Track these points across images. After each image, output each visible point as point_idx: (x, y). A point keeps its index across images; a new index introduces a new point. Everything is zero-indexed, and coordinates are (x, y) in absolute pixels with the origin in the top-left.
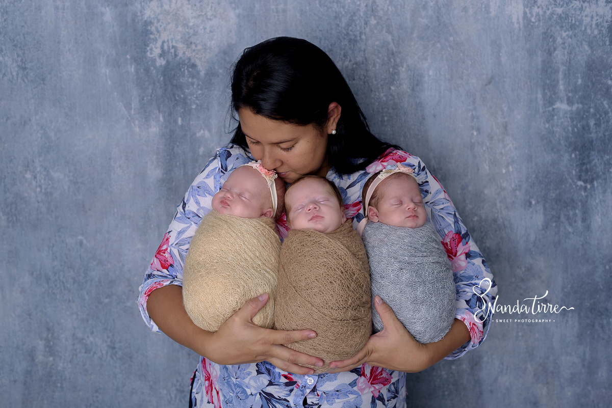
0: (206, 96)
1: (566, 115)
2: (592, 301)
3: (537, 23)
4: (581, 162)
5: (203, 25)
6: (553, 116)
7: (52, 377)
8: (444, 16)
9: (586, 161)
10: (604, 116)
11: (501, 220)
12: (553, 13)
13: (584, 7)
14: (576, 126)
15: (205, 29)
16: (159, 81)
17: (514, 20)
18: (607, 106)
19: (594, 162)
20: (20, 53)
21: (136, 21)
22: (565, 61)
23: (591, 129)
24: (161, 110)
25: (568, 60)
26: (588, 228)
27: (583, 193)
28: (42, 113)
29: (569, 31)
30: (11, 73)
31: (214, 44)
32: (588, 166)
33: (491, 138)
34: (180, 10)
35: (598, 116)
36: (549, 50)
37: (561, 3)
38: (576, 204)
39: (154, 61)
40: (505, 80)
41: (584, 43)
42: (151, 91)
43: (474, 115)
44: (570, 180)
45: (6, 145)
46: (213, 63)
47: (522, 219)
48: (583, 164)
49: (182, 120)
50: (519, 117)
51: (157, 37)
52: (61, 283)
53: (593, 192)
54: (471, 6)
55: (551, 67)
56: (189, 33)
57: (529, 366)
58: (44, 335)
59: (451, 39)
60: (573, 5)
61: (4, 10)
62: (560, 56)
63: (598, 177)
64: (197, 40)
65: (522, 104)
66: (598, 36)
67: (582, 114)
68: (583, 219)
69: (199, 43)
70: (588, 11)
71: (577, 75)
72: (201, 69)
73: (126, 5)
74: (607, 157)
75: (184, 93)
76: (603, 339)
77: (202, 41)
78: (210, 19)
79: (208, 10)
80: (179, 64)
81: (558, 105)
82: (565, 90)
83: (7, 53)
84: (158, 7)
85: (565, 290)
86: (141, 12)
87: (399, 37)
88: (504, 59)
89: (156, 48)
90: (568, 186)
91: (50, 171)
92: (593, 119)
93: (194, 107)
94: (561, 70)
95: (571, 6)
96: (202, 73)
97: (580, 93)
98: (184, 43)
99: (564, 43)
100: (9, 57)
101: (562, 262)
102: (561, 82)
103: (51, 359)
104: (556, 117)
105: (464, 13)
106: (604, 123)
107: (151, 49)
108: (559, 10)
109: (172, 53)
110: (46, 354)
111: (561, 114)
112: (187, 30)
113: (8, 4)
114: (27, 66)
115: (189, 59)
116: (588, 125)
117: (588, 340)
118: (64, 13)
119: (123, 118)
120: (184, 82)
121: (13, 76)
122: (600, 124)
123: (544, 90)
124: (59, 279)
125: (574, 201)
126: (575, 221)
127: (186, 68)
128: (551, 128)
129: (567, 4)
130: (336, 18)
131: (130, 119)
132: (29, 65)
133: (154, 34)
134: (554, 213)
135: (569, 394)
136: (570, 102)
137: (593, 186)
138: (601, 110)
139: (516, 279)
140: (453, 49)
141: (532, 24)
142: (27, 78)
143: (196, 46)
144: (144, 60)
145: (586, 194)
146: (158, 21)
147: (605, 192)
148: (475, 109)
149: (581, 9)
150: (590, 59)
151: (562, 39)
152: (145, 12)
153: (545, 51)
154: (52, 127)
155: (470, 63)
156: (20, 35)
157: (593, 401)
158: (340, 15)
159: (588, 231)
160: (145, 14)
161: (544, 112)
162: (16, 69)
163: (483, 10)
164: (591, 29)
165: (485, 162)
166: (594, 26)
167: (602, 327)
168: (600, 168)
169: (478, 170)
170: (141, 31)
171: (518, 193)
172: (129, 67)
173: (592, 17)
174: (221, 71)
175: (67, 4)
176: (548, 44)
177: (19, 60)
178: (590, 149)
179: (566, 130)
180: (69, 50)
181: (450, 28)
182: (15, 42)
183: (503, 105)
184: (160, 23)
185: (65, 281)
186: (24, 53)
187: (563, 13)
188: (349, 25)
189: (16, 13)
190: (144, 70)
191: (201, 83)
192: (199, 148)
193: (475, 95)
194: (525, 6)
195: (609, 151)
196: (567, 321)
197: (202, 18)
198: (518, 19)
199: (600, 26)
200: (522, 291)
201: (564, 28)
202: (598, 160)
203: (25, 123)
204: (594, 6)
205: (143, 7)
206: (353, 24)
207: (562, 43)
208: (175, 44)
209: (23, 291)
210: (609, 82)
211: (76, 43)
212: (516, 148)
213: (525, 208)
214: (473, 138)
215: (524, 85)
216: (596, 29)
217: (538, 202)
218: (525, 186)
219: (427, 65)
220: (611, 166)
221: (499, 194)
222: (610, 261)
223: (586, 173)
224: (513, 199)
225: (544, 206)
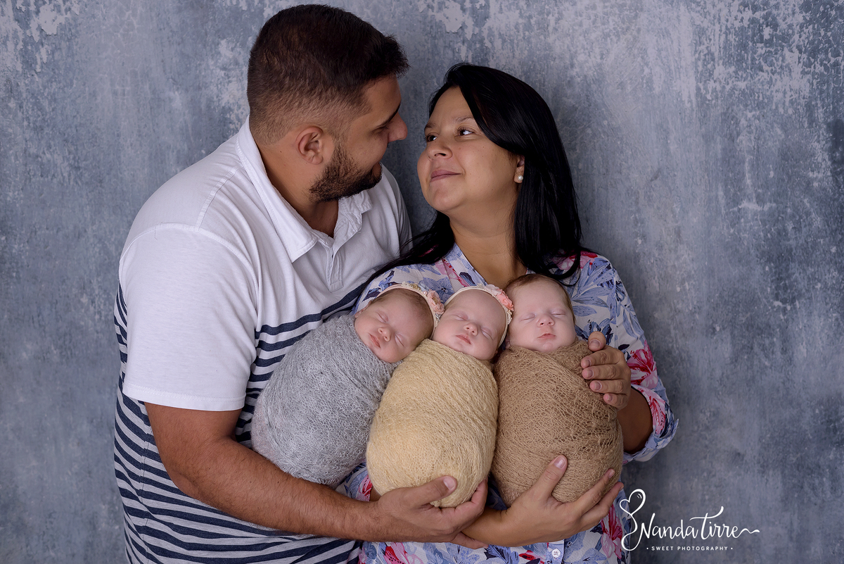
1: (756, 217)
2: (799, 455)
3: (714, 102)
4: (777, 276)
6: (739, 219)
7: (118, 550)
8: (595, 95)
9: (783, 275)
10: (805, 217)
11: (677, 352)
12: (734, 89)
13: (774, 80)
17: (685, 98)
18: (808, 205)
19: (794, 277)
20: (72, 149)
21: (212, 107)
22: (753, 149)
23: (789, 235)
25: (756, 147)
26: (790, 361)
27: (781, 316)
28: (100, 222)
29: (755, 110)
30: (62, 175)
32: (787, 282)
33: (660, 248)
36: (731, 135)
37: (744, 75)
38: (773, 330)
40: (676, 173)
41: (775, 125)
43: (638, 218)
44: (764, 300)
45: (57, 262)
47: (703, 350)
50: (695, 220)
53: (795, 315)
54: (629, 82)
55: (734, 157)
58: (108, 498)
59: (605, 123)
60: (759, 77)
61: (51, 97)
62: (745, 142)
63: (800, 295)
65: (699, 203)
66: (793, 117)
67: (777, 215)
68: (782, 349)
70: (779, 85)
71: (768, 166)
73: (199, 88)
74: (811, 270)
76: (815, 504)
81: (745, 204)
82: (753, 185)
83: (56, 149)
84: (238, 90)
85: (764, 441)
86: (217, 97)
88: (673, 147)
90: (761, 307)
91: (111, 293)
92: (791, 222)
94: (747, 160)
95: (757, 79)
97: (773, 189)
99: (749, 126)
100: (59, 155)
101: (758, 405)
102: (747, 175)
103: (117, 527)
104: (742, 220)
105: (620, 90)
106: (805, 226)
108: (742, 85)
110: (111, 521)
111: (750, 216)
113: (56, 90)
114: (80, 165)
116: (785, 230)
117: (796, 506)
118: (124, 99)
121: (64, 178)
122: (801, 227)
123: (726, 186)
125: (770, 327)
126: (773, 353)
128: (736, 233)
129: (751, 77)
132: (82, 164)
133: (234, 123)
134: (744, 342)
136: (760, 200)
137: (794, 308)
138: (801, 210)
139: (699, 427)
140: (608, 136)
141: (707, 102)
142: (80, 179)
145: (786, 317)
147: (810, 314)
148: (639, 211)
149: (770, 83)
150: (784, 146)
151: (746, 121)
152: (223, 96)
153: (726, 136)
154: (113, 240)
155: (631, 153)
156: (71, 127)
159: (791, 364)
160: (222, 99)
161: (727, 214)
162: (68, 169)
163: (645, 86)
164: (784, 108)
165: (654, 278)
166: (787, 104)
167: (814, 488)
168: (802, 284)
169: (646, 287)
170: (218, 120)
171: (697, 316)
173: (785, 93)
175: (128, 88)
176: (729, 128)
177: (71, 158)
178: (789, 260)
179: (757, 235)
180: (131, 145)
181: (603, 109)
182: (66, 136)
183: (674, 206)
184: (241, 110)
186: (77, 150)
187: (747, 88)
189: (66, 101)
193: (638, 193)
194: (698, 80)
195: (813, 262)
198: (689, 97)
200: (707, 443)
201: (750, 107)
202: (800, 273)
203: (80, 236)
204: (786, 79)
205: (220, 91)
207: (747, 126)
209: (81, 443)
210: (811, 174)
211: (140, 136)
212: (693, 260)
213: (707, 336)
214: (637, 247)
215: (701, 180)
216: (790, 107)
217: (724, 329)
218: (706, 308)
219: (575, 156)
220: (816, 281)
221: (672, 319)
222: (820, 403)
223: (785, 290)
224: (692, 325)
225: (732, 333)
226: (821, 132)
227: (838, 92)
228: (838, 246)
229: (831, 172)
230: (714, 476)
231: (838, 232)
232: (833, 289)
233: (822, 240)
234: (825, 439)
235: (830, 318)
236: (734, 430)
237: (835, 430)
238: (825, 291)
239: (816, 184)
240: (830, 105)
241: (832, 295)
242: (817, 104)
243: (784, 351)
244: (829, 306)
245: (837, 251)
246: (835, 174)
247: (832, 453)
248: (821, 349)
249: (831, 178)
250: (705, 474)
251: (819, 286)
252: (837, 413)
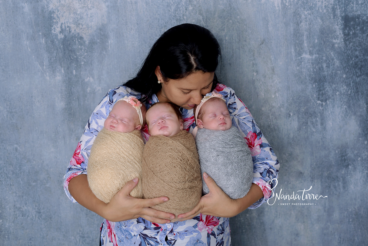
0: (90, 57)
1: (309, 61)
3: (289, 7)
4: (319, 89)
5: (86, 13)
6: (301, 62)
8: (234, 4)
9: (322, 89)
10: (331, 61)
11: (273, 126)
14: (315, 68)
15: (87, 15)
16: (60, 48)
17: (276, 5)
18: (333, 55)
19: (326, 89)
21: (44, 11)
22: (307, 29)
23: (324, 69)
24: (62, 66)
25: (309, 28)
26: (325, 129)
27: (321, 108)
29: (309, 10)
31: (93, 24)
32: (323, 92)
33: (265, 77)
34: (71, 3)
35: (328, 61)
36: (297, 22)
38: (317, 114)
39: (56, 35)
40: (272, 41)
41: (318, 18)
42: (56, 54)
43: (254, 63)
44: (313, 100)
46: (93, 36)
47: (285, 125)
48: (320, 90)
49: (76, 71)
50: (281, 63)
51: (58, 21)
52: (5, 174)
53: (327, 107)
55: (299, 33)
56: (77, 18)
57: (293, 213)
59: (238, 17)
62: (304, 26)
63: (329, 98)
64: (83, 22)
65: (282, 55)
66: (326, 14)
67: (319, 60)
68: (321, 123)
69: (84, 24)
71: (314, 37)
72: (86, 40)
74: (334, 86)
75: (76, 55)
76: (336, 195)
77: (86, 23)
78: (90, 9)
79: (89, 3)
80: (72, 37)
81: (304, 55)
82: (308, 46)
84: (57, 2)
85: (313, 166)
86: (47, 6)
87: (207, 17)
88: (270, 29)
89: (58, 28)
90: (312, 104)
92: (325, 63)
93: (83, 63)
94: (305, 34)
96: (87, 42)
97: (317, 48)
98: (75, 24)
99: (306, 18)
101: (310, 150)
102: (305, 42)
104: (303, 63)
106: (332, 65)
107: (54, 29)
109: (67, 30)
111: (306, 61)
112: (76, 16)
115: (79, 34)
116: (322, 67)
119: (39, 72)
120: (76, 48)
122: (330, 66)
123: (295, 47)
124: (4, 172)
125: (315, 113)
126: (317, 125)
127: (77, 39)
128: (300, 69)
130: (168, 6)
131: (43, 72)
133: (56, 19)
134: (304, 120)
135: (317, 228)
136: (311, 53)
137: (326, 104)
138: (330, 58)
139: (283, 161)
140: (240, 24)
141: (286, 7)
143: (82, 26)
144: (50, 35)
145: (323, 108)
146: (58, 11)
147: (334, 106)
148: (254, 59)
150: (322, 27)
151: (305, 15)
152: (50, 5)
153: (295, 23)
155: (250, 31)
157: (331, 231)
158: (170, 5)
159: (325, 130)
160: (49, 7)
161: (295, 60)
164: (322, 9)
165: (262, 91)
166: (323, 7)
167: (335, 187)
168: (330, 92)
169: (258, 96)
170: (47, 17)
171: (282, 109)
172: (41, 40)
173: (322, 2)
174: (98, 41)
176: (297, 19)
178: (324, 81)
179: (309, 70)
180: (3, 30)
181: (237, 11)
183: (271, 57)
184: (59, 12)
185: (7, 173)
188: (176, 10)
190: (51, 41)
191: (86, 49)
192: (87, 88)
193: (254, 51)
195: (335, 82)
196: (314, 184)
197: (85, 9)
198: (278, 4)
199: (327, 7)
200: (287, 168)
201: (306, 9)
202: (329, 88)
205: (48, 3)
206: (179, 9)
207: (305, 18)
208: (69, 25)
210: (334, 41)
211: (7, 26)
212: (280, 82)
213: (286, 118)
214: (254, 77)
215: (283, 44)
216: (325, 9)
217: (294, 114)
218: (286, 105)
219: (224, 33)
220: (337, 91)
221: (270, 110)
222: (338, 148)
223: (322, 96)
224: (280, 113)
225: (298, 117)
226: (339, 21)
227: (347, 2)
228: (346, 74)
229: (343, 39)
230: (290, 183)
231: (346, 68)
232: (344, 94)
233: (339, 72)
234: (340, 164)
235: (342, 108)
236: (299, 162)
237: (345, 160)
238: (340, 96)
239: (336, 45)
240: (343, 8)
241: (344, 97)
242: (337, 7)
243: (322, 124)
244: (342, 103)
245: (346, 77)
246: (345, 40)
247: (343, 171)
248: (339, 123)
249: (343, 43)
250: (286, 183)
251: (338, 93)
252: (346, 152)
